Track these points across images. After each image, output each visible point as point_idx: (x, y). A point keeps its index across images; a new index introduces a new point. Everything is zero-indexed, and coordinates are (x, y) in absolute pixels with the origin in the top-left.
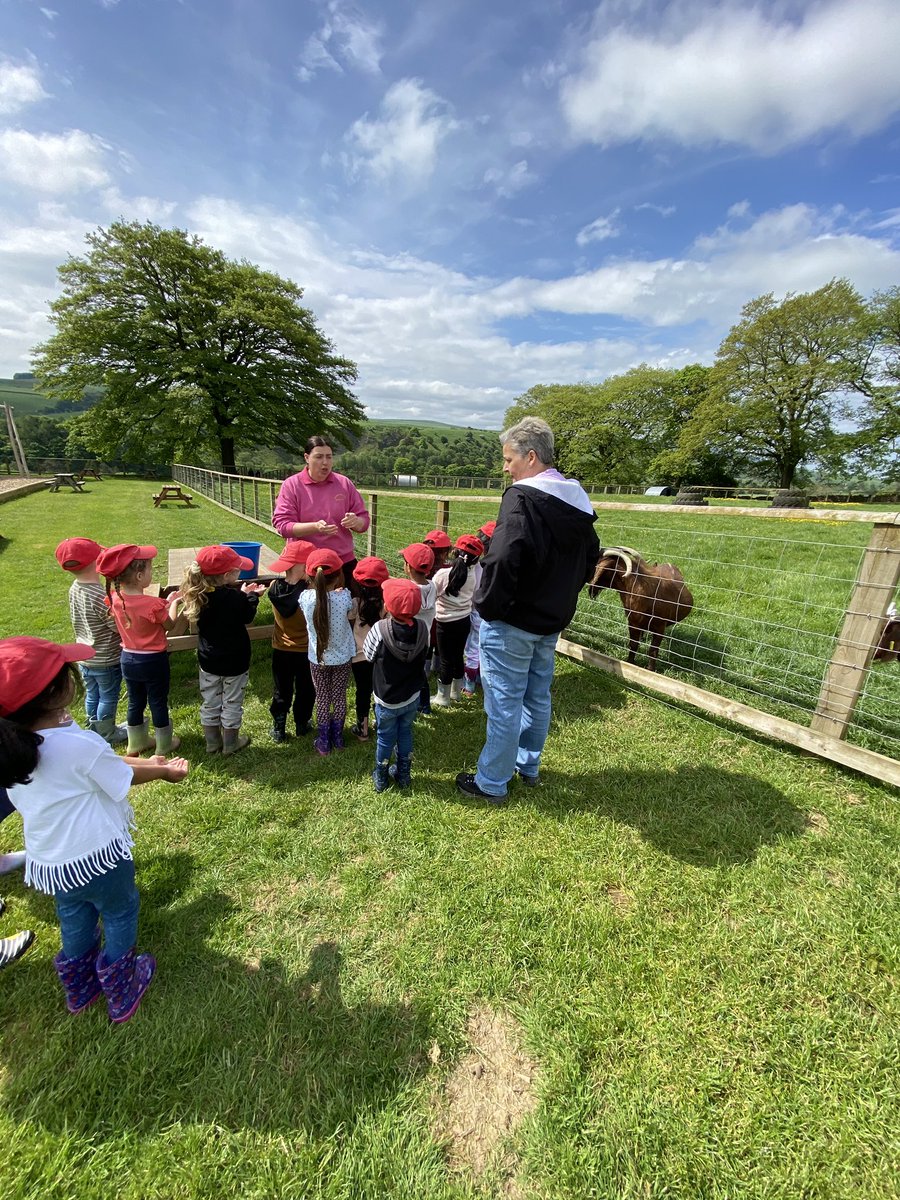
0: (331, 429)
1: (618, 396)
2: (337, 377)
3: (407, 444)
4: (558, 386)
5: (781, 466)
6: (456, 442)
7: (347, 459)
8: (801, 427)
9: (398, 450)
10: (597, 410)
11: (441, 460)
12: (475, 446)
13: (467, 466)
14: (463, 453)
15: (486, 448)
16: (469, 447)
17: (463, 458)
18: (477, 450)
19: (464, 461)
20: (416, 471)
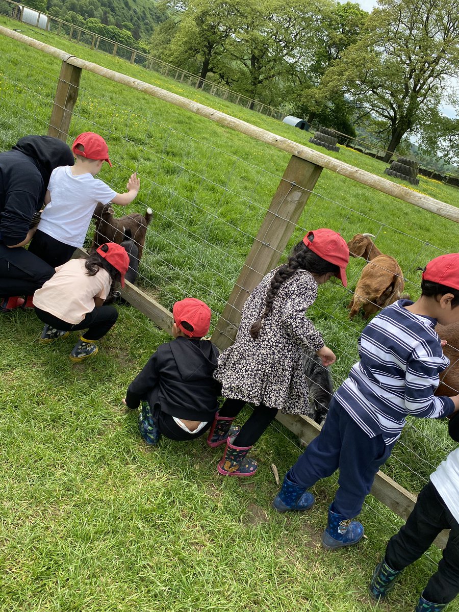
5: (394, 130)
8: (418, 99)
10: (258, 15)
11: (81, 7)
12: (124, 6)
13: (111, 26)
14: (108, 9)
15: (136, 13)
16: (117, 5)
17: (108, 15)
18: (124, 11)
19: (108, 19)
20: (47, 10)
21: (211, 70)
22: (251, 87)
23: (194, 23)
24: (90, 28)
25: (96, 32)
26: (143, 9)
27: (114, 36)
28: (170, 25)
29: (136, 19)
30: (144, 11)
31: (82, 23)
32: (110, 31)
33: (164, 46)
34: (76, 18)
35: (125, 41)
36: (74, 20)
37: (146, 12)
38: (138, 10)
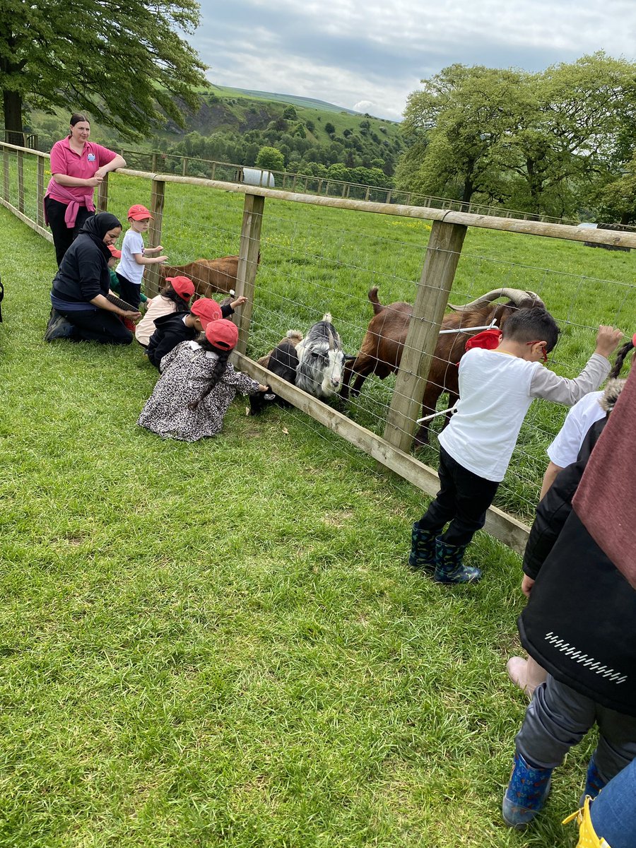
0: (157, 94)
1: (560, 93)
2: (172, 20)
3: (278, 129)
4: (483, 69)
6: (347, 133)
7: (193, 141)
9: (266, 136)
10: (528, 109)
11: (322, 155)
12: (372, 141)
13: (358, 168)
14: (354, 150)
15: (386, 145)
16: (363, 142)
17: (353, 156)
18: (373, 147)
19: (354, 161)
20: (285, 167)
21: (475, 190)
22: (530, 198)
23: (445, 139)
24: (333, 176)
25: (341, 179)
26: (395, 139)
27: (362, 179)
28: (419, 149)
29: (388, 152)
30: (396, 141)
31: (324, 172)
32: (358, 174)
33: (413, 174)
34: (317, 168)
35: (375, 181)
36: (315, 172)
37: (399, 141)
38: (389, 142)
